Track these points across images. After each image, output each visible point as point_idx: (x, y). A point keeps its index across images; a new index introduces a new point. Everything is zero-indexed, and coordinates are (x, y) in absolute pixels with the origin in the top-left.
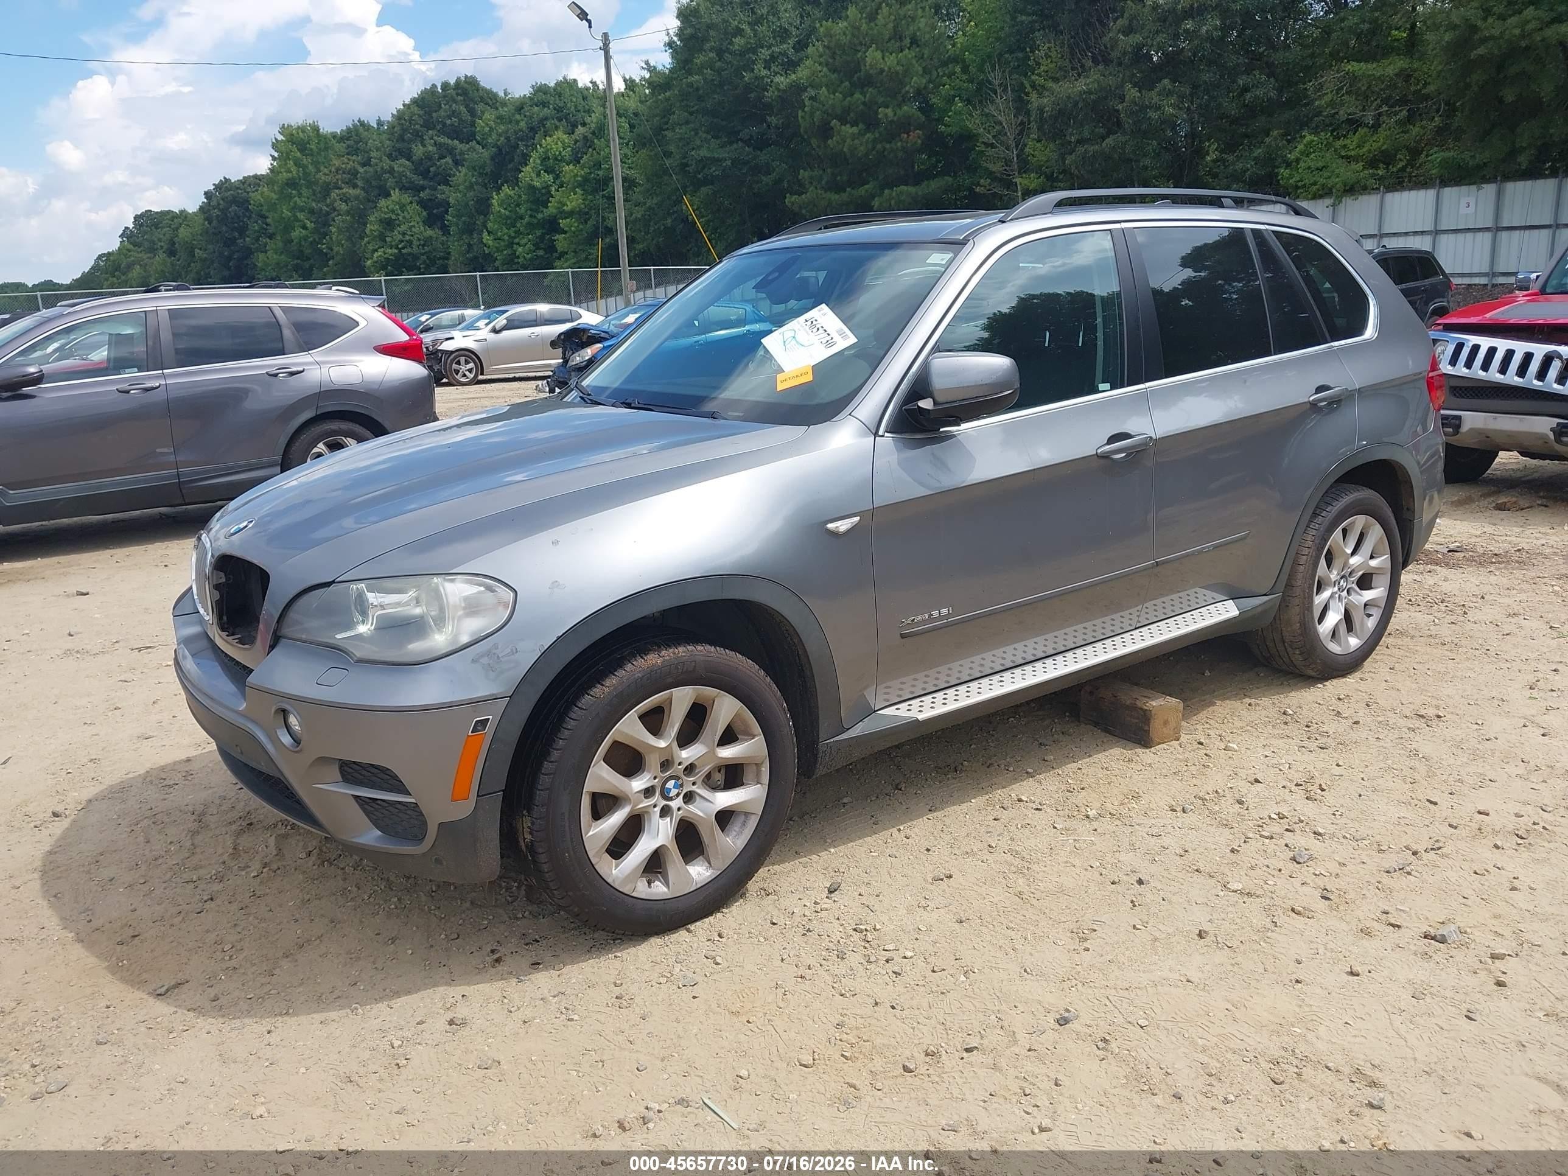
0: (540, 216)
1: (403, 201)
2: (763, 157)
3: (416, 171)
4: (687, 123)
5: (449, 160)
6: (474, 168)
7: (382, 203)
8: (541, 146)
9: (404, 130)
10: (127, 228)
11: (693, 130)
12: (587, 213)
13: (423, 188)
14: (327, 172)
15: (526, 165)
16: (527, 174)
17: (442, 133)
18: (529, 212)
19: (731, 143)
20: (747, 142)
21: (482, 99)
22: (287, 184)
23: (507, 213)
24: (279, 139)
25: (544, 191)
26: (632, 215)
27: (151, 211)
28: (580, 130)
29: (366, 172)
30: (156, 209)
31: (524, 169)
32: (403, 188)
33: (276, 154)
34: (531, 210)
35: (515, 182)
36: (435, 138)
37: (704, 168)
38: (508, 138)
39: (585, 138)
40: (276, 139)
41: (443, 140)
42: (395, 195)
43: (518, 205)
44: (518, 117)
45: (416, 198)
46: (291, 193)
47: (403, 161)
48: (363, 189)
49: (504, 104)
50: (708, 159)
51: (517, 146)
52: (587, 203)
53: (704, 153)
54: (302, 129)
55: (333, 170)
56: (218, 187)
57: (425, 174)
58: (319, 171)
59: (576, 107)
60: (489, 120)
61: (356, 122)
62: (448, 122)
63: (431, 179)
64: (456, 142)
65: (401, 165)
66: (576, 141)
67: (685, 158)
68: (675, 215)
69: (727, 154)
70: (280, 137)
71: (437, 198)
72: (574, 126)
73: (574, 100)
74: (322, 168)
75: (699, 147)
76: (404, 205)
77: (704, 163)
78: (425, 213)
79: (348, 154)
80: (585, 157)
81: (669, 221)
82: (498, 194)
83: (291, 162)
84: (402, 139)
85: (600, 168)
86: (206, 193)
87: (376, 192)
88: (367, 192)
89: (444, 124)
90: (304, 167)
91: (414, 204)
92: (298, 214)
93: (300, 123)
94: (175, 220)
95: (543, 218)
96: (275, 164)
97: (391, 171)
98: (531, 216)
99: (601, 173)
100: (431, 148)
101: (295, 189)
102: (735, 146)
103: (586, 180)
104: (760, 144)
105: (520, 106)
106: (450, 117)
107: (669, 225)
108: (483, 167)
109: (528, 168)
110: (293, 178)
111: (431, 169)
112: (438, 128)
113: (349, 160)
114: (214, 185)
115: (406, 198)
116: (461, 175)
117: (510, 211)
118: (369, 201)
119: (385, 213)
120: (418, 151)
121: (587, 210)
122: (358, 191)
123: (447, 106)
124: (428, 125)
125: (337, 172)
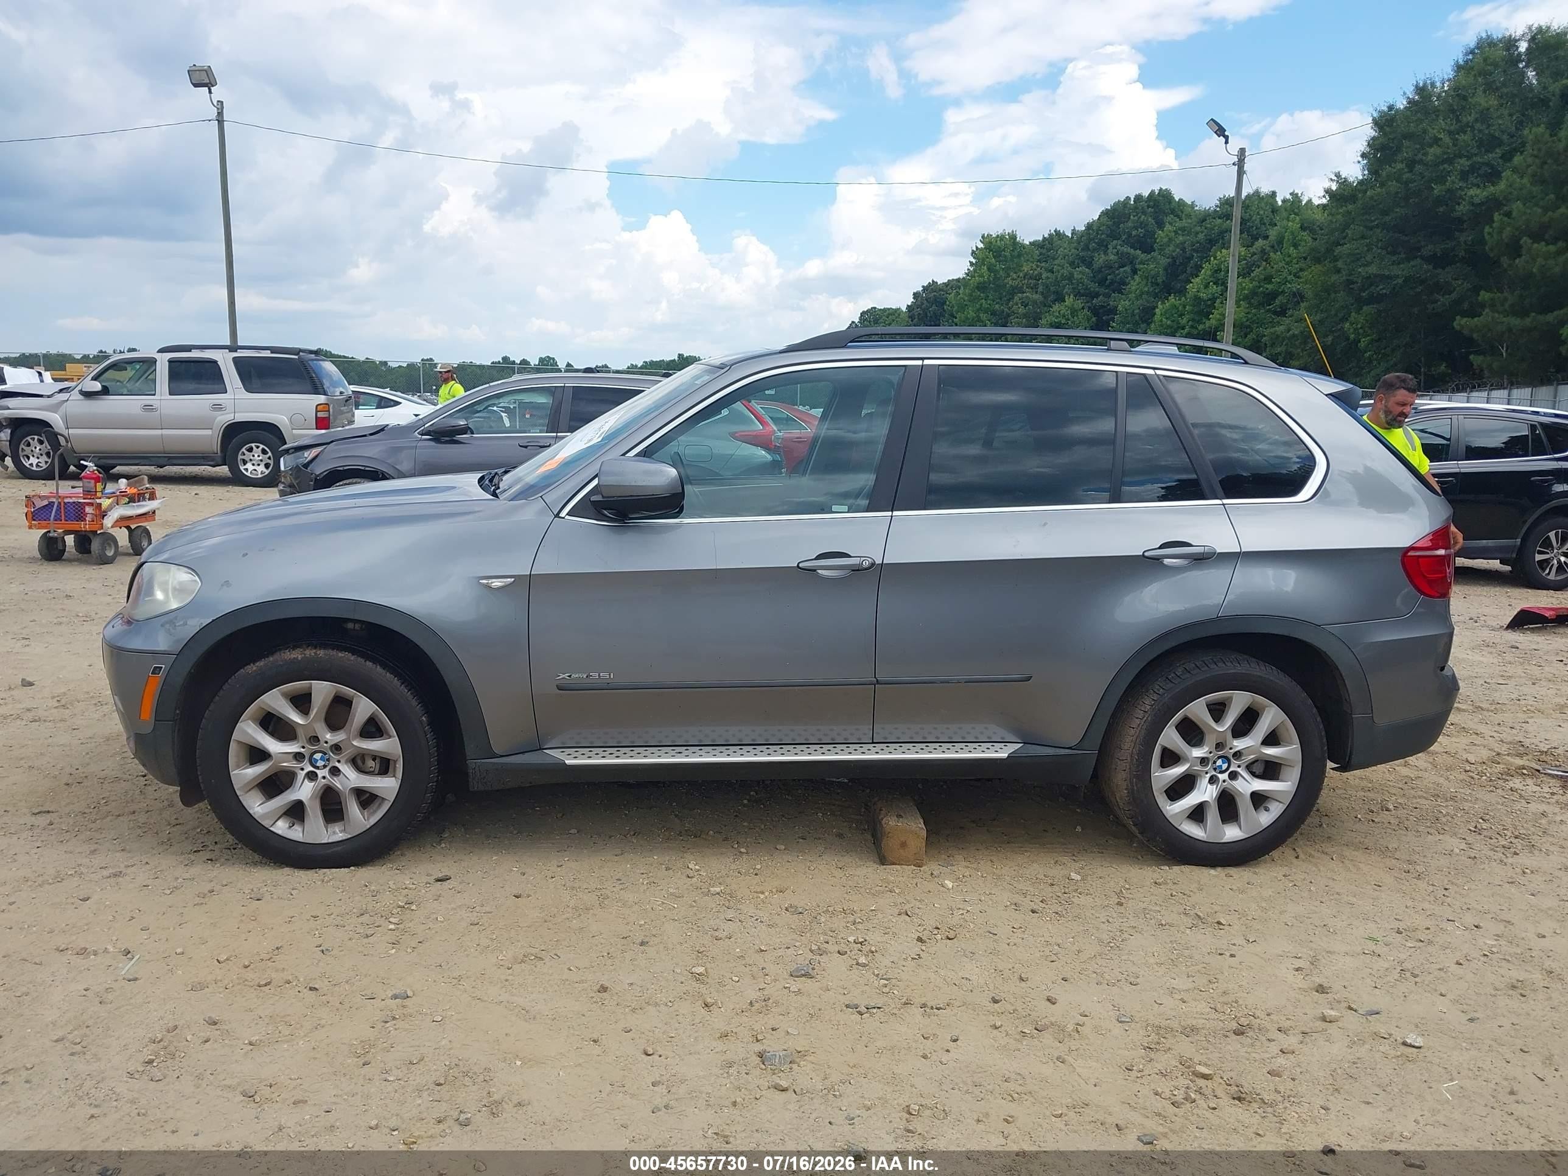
0: (1201, 327)
1: (1075, 306)
2: (1445, 275)
3: (1093, 279)
4: (1363, 237)
5: (1128, 269)
6: (1147, 278)
7: (1056, 307)
8: (1215, 258)
9: (1090, 240)
10: (853, 322)
11: (1366, 246)
12: (1249, 327)
13: (1097, 295)
14: (1015, 277)
15: (1197, 276)
16: (1195, 286)
17: (1126, 242)
18: (1190, 323)
19: (1408, 260)
20: (1429, 260)
21: (1173, 212)
22: (978, 288)
23: (1169, 322)
24: (979, 247)
25: (1209, 302)
26: (1289, 330)
27: (875, 308)
28: (1260, 243)
29: (1048, 278)
30: (880, 306)
31: (1192, 280)
32: (1078, 294)
33: (974, 261)
34: (1193, 320)
35: (1182, 292)
36: (1119, 247)
37: (1371, 285)
38: (1184, 250)
39: (1263, 251)
40: (977, 247)
41: (1126, 249)
42: (1069, 300)
43: (1181, 315)
44: (1198, 229)
45: (1089, 304)
46: (980, 296)
47: (1083, 268)
48: (1042, 293)
49: (1189, 216)
50: (1376, 276)
51: (1191, 258)
52: (1250, 316)
53: (1373, 269)
54: (1001, 238)
55: (1021, 275)
56: (925, 288)
57: (1102, 283)
58: (1009, 276)
59: (1262, 219)
60: (1170, 232)
61: (1052, 231)
62: (1134, 233)
63: (1108, 287)
64: (1138, 252)
65: (1081, 273)
66: (1254, 254)
67: (1351, 275)
68: (1338, 333)
69: (1400, 272)
70: (981, 245)
71: (1109, 305)
72: (1255, 238)
73: (1262, 212)
74: (1012, 274)
75: (1368, 264)
76: (1076, 311)
77: (1371, 281)
78: (1094, 319)
79: (1039, 261)
80: (1257, 270)
81: (1330, 338)
82: (1163, 303)
83: (985, 268)
84: (1086, 248)
85: (1270, 282)
86: (914, 294)
87: (1052, 297)
88: (1045, 298)
89: (1130, 235)
90: (996, 272)
91: (1086, 311)
92: (981, 315)
93: (1000, 232)
94: (890, 317)
95: (1204, 330)
96: (972, 269)
97: (1070, 278)
98: (1192, 327)
99: (1270, 287)
100: (1112, 257)
101: (983, 292)
102: (1412, 263)
103: (1254, 293)
104: (1440, 261)
105: (1205, 217)
106: (1136, 228)
107: (1329, 343)
108: (1155, 277)
109: (1197, 280)
110: (985, 282)
111: (1109, 277)
112: (1124, 237)
113: (1037, 266)
114: (923, 287)
115: (1079, 304)
116: (1135, 284)
117: (1173, 321)
118: (1045, 306)
119: (1057, 317)
120: (1100, 259)
121: (1248, 323)
122: (1036, 297)
123: (1136, 218)
124: (1114, 235)
125: (1024, 277)
